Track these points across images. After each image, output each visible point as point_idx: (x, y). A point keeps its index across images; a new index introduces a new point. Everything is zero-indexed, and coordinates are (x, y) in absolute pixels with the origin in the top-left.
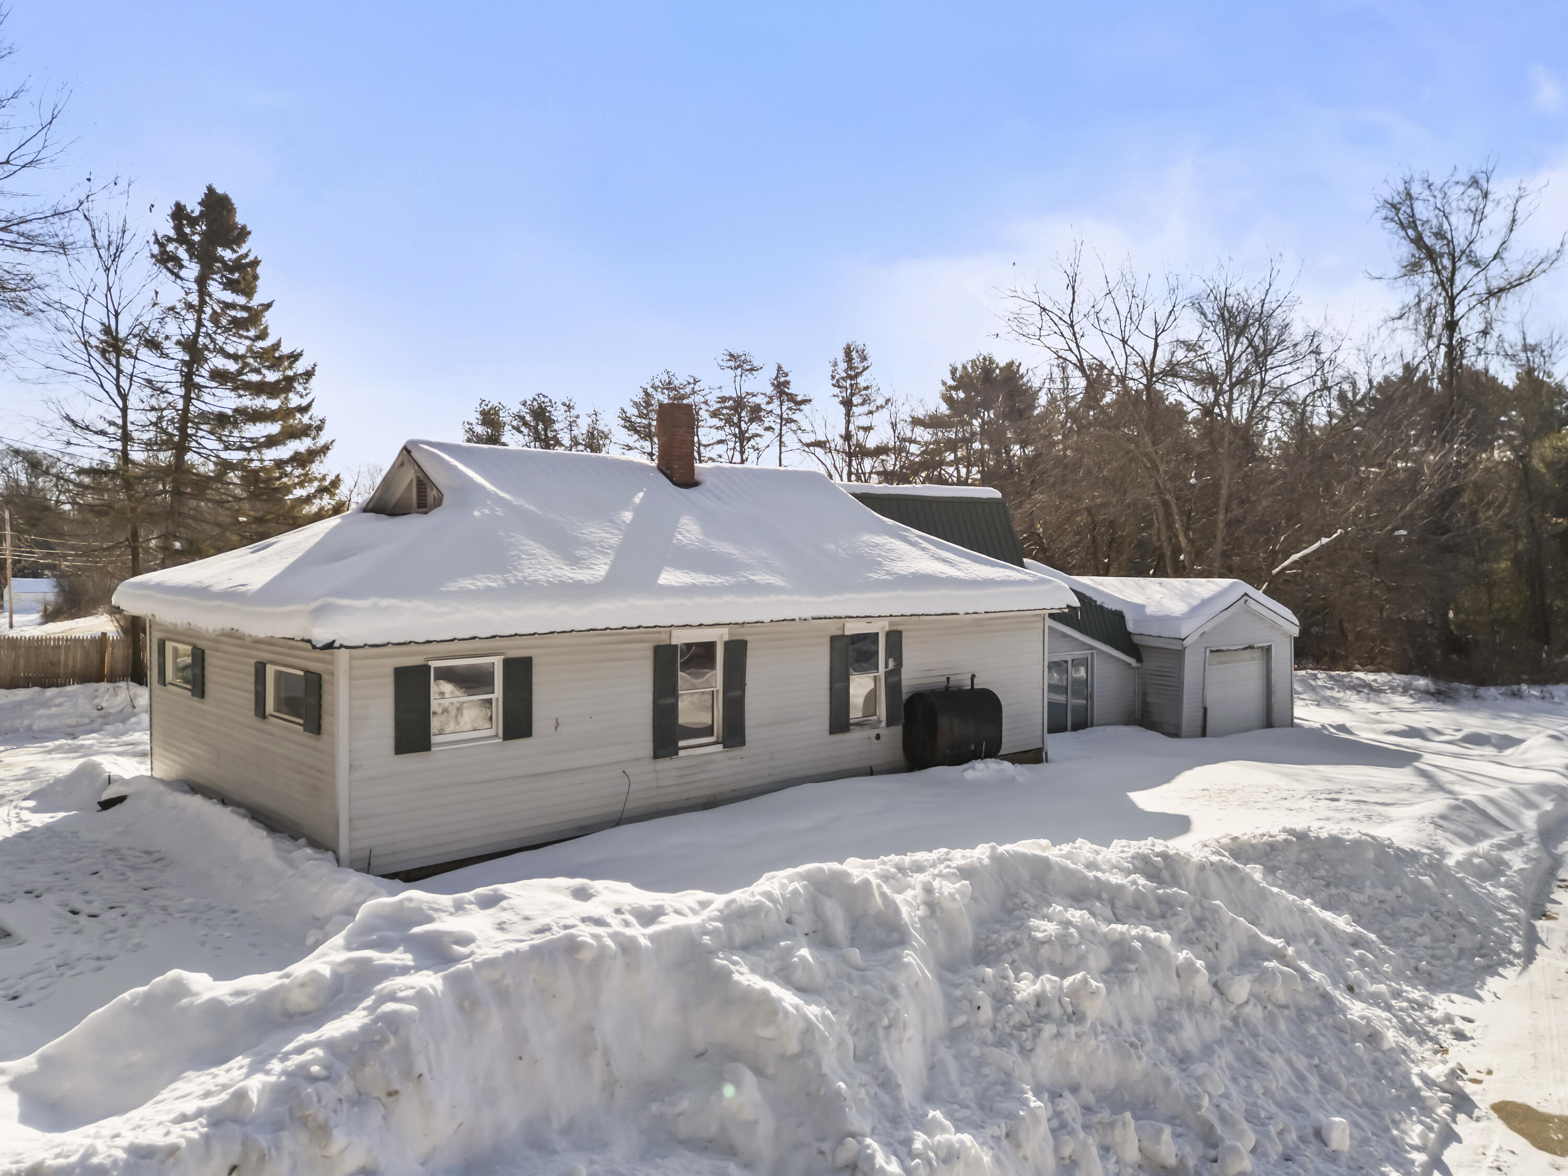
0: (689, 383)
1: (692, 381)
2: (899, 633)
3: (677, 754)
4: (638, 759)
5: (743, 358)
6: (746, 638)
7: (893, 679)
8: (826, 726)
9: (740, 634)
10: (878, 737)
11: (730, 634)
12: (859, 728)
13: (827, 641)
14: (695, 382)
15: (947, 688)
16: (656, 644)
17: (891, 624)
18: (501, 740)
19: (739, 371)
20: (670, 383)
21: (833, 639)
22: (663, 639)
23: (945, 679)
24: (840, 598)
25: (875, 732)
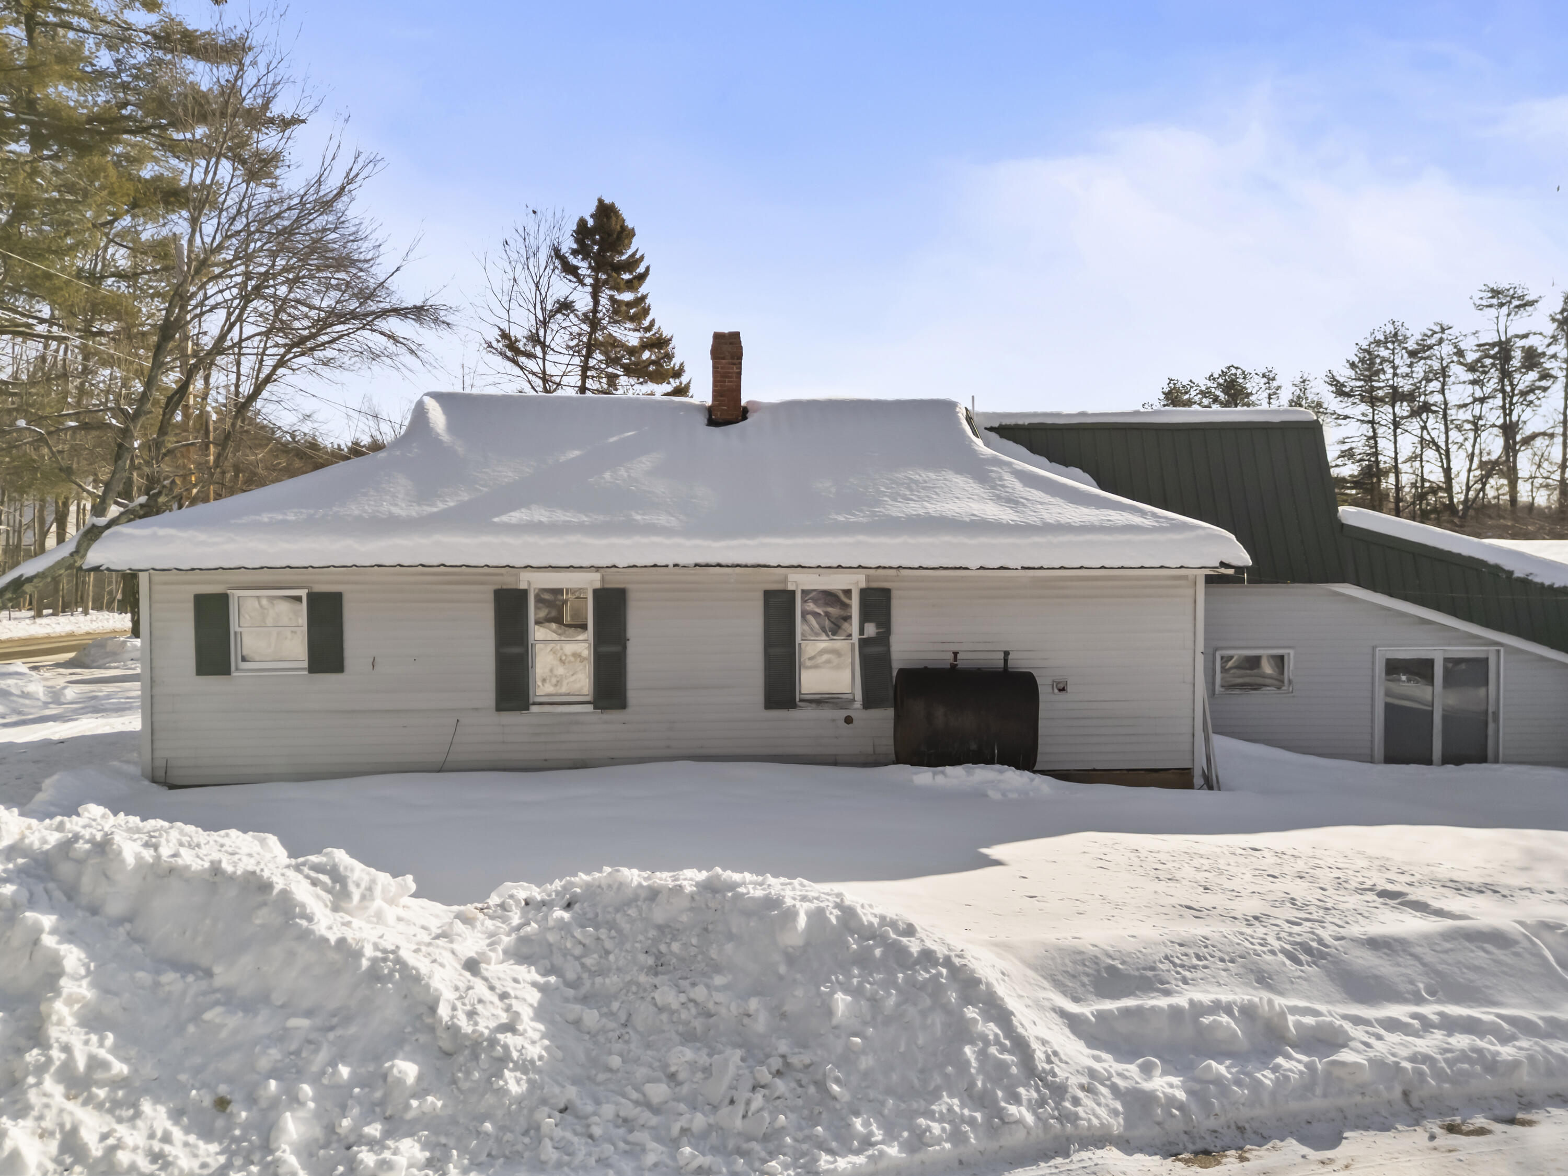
0: (1435, 333)
1: (1437, 329)
2: (886, 593)
3: (528, 709)
4: (476, 709)
5: (1511, 292)
6: (628, 586)
7: (873, 650)
8: (759, 696)
9: (615, 582)
10: (849, 720)
11: (603, 580)
12: (814, 705)
13: (760, 596)
14: (1443, 330)
15: (953, 666)
16: (499, 587)
17: (868, 579)
18: (306, 673)
19: (1505, 310)
20: (1396, 335)
21: (768, 595)
22: (508, 581)
23: (950, 656)
24: (751, 542)
25: (845, 713)
